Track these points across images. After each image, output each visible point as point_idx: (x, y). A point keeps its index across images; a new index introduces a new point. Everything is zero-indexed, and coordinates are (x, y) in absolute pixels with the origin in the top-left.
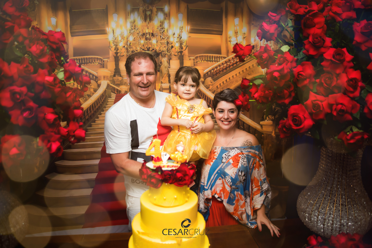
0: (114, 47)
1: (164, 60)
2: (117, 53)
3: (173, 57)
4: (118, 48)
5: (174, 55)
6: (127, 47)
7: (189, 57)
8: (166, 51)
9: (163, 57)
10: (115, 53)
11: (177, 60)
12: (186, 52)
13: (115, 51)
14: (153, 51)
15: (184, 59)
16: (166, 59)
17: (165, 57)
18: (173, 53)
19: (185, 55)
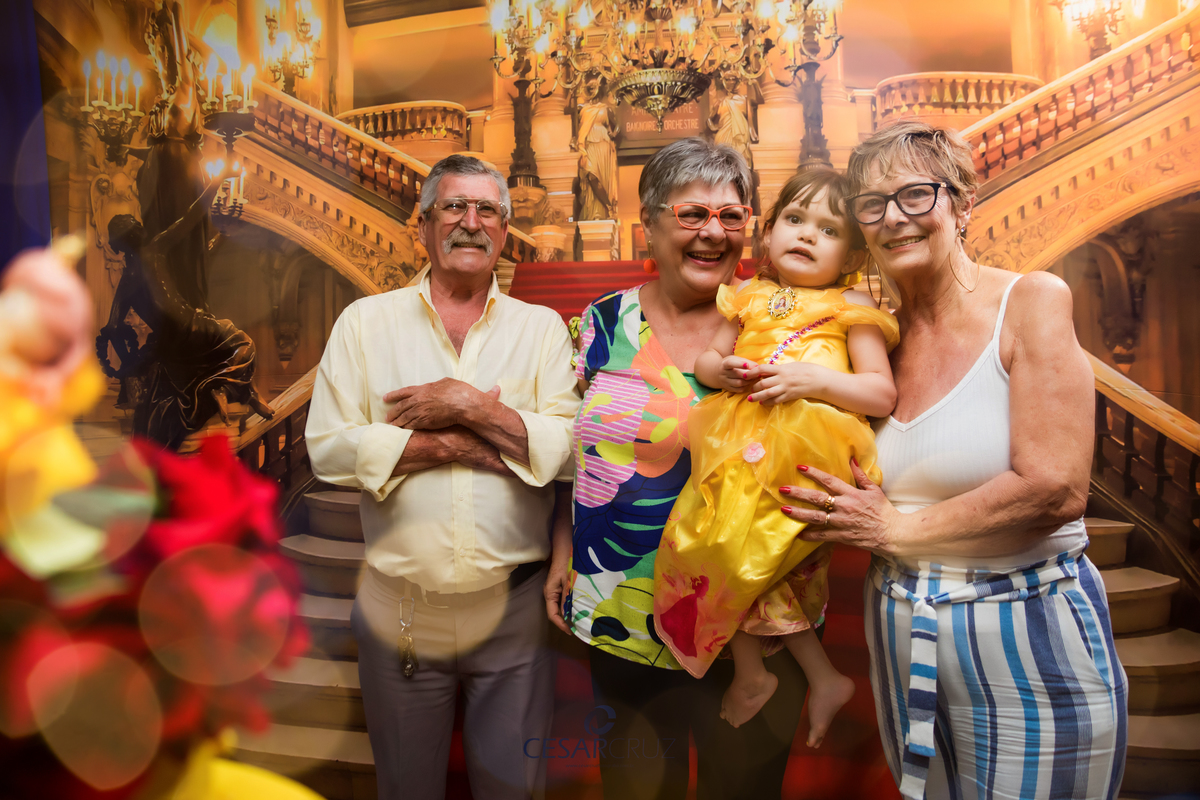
0: (512, 58)
1: (732, 107)
2: (522, 85)
3: (773, 92)
4: (528, 61)
5: (778, 82)
6: (564, 57)
7: (850, 88)
8: (740, 66)
9: (727, 94)
10: (518, 84)
11: (789, 103)
12: (833, 68)
13: (516, 77)
14: (681, 66)
15: (823, 99)
16: (741, 103)
17: (734, 92)
18: (771, 75)
19: (829, 81)
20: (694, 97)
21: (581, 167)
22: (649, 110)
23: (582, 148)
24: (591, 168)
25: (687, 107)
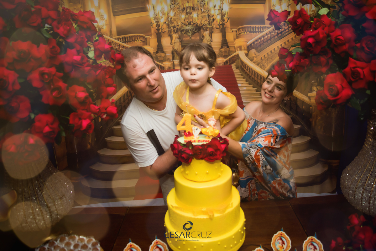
0: (155, 24)
1: (206, 34)
2: (158, 30)
3: (215, 30)
4: (159, 24)
5: (216, 28)
6: (168, 23)
7: (231, 29)
8: (208, 25)
9: (205, 31)
11: (219, 32)
12: (228, 24)
13: (157, 28)
14: (195, 25)
15: (226, 31)
16: (208, 33)
17: (207, 30)
18: (214, 26)
19: (227, 27)
20: (198, 32)
21: (173, 48)
22: (188, 35)
23: (173, 44)
24: (176, 48)
25: (197, 34)
